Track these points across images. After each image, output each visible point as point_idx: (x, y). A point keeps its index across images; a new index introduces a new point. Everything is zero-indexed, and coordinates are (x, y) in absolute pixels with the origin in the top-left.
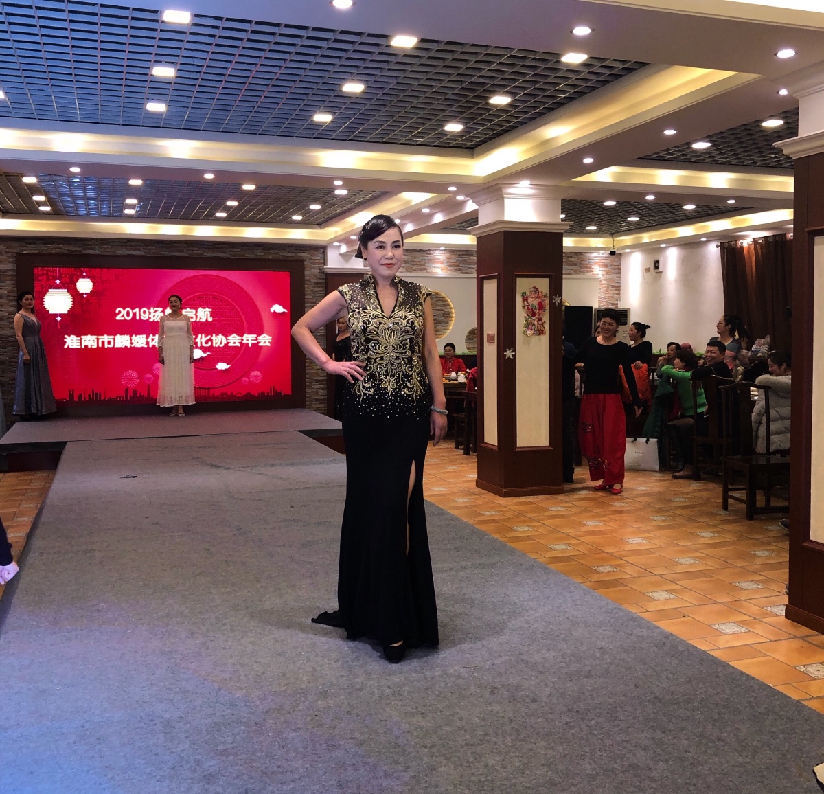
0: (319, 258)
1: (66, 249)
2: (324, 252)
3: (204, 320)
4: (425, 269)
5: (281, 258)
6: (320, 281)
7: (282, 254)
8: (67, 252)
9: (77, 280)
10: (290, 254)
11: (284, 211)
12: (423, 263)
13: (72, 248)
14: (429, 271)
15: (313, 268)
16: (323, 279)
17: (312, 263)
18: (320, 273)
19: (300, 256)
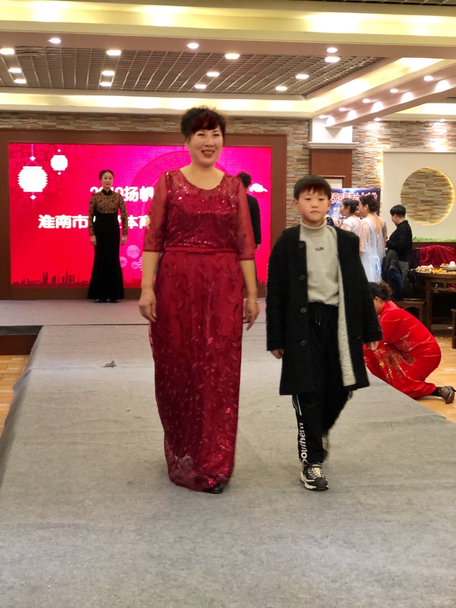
0: (303, 132)
1: (41, 124)
2: (308, 125)
4: (422, 144)
5: (262, 132)
6: (304, 157)
7: (262, 129)
8: (41, 127)
9: (52, 157)
10: (271, 128)
11: (268, 81)
12: (419, 137)
13: (46, 123)
14: (426, 146)
15: (296, 144)
16: (307, 155)
17: (296, 138)
18: (304, 148)
19: (282, 130)
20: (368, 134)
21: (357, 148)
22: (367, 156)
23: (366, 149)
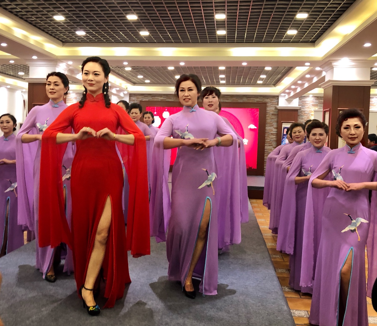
0: (275, 102)
2: (277, 99)
5: (256, 102)
6: (275, 113)
7: (256, 100)
8: (160, 100)
9: (163, 112)
11: (251, 79)
13: (162, 98)
15: (272, 107)
16: (277, 112)
17: (271, 104)
18: (275, 109)
19: (265, 101)
20: (307, 102)
21: (301, 109)
22: (306, 112)
23: (306, 109)
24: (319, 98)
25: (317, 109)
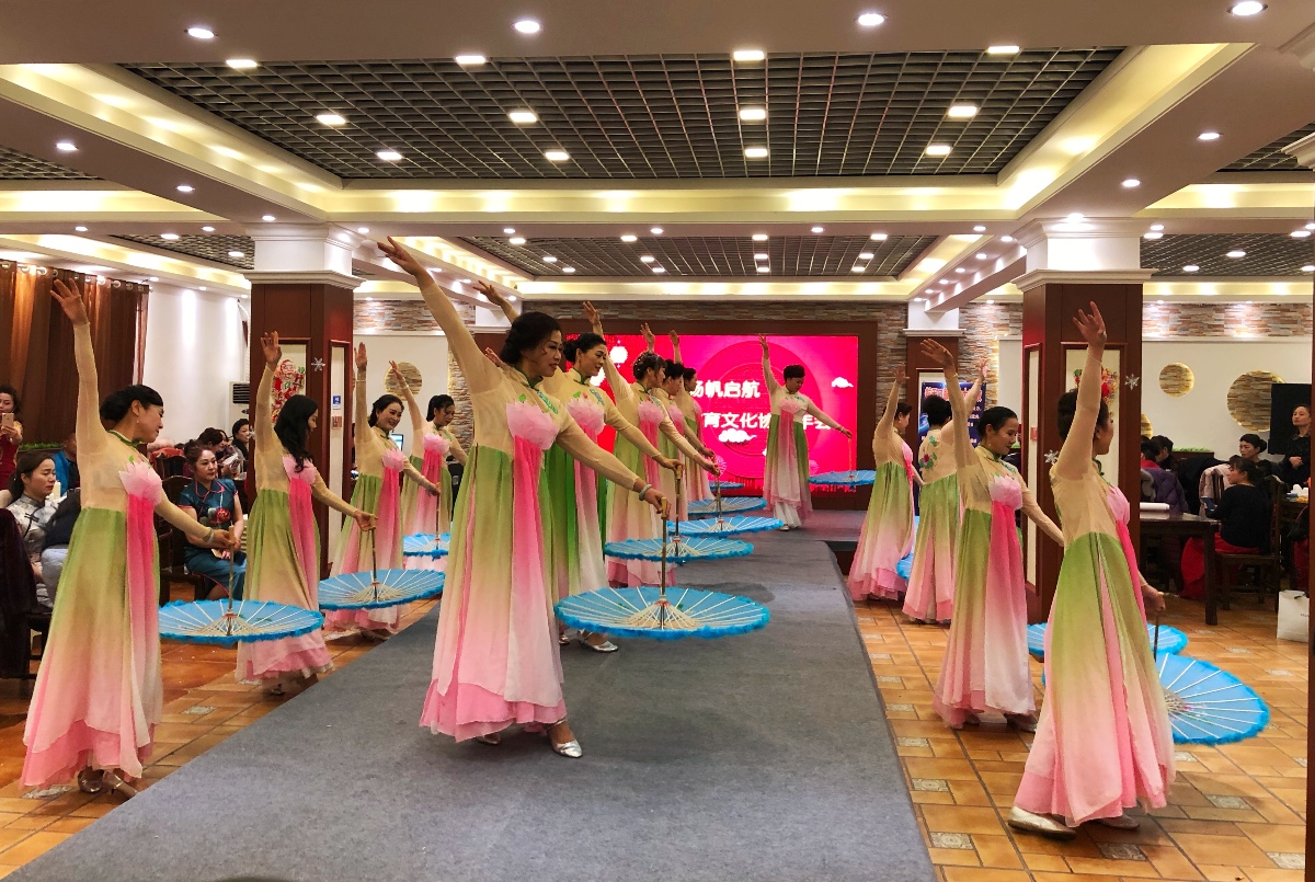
0: (898, 318)
2: (904, 311)
3: (749, 396)
5: (849, 319)
6: (900, 347)
7: (850, 314)
10: (861, 314)
15: (890, 331)
16: (903, 345)
17: (889, 325)
18: (899, 337)
19: (874, 316)
20: (980, 319)
21: (966, 336)
22: (979, 344)
23: (978, 337)
24: (1011, 307)
25: (1006, 335)
